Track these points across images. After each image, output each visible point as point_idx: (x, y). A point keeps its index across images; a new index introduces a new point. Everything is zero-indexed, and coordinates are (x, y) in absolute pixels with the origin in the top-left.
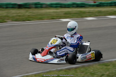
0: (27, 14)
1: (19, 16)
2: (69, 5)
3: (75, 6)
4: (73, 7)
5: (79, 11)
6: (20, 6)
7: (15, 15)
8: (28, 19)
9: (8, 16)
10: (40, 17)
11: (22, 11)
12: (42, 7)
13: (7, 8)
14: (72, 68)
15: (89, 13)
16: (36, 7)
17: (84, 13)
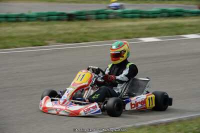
0: (83, 30)
1: (70, 34)
2: (154, 13)
3: (165, 14)
4: (162, 17)
5: (172, 23)
6: (71, 17)
7: (62, 32)
8: (84, 38)
9: (50, 35)
10: (104, 34)
11: (75, 26)
12: (107, 18)
13: (49, 20)
14: (161, 123)
15: (190, 26)
16: (98, 19)
17: (181, 26)
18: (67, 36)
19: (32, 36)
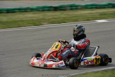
0: (63, 16)
1: (55, 18)
2: (104, 5)
4: (109, 7)
6: (56, 9)
7: (51, 17)
8: (64, 21)
9: (44, 19)
10: (75, 18)
11: (58, 14)
12: (77, 9)
13: (43, 11)
16: (72, 9)
18: (54, 20)
19: (33, 20)
